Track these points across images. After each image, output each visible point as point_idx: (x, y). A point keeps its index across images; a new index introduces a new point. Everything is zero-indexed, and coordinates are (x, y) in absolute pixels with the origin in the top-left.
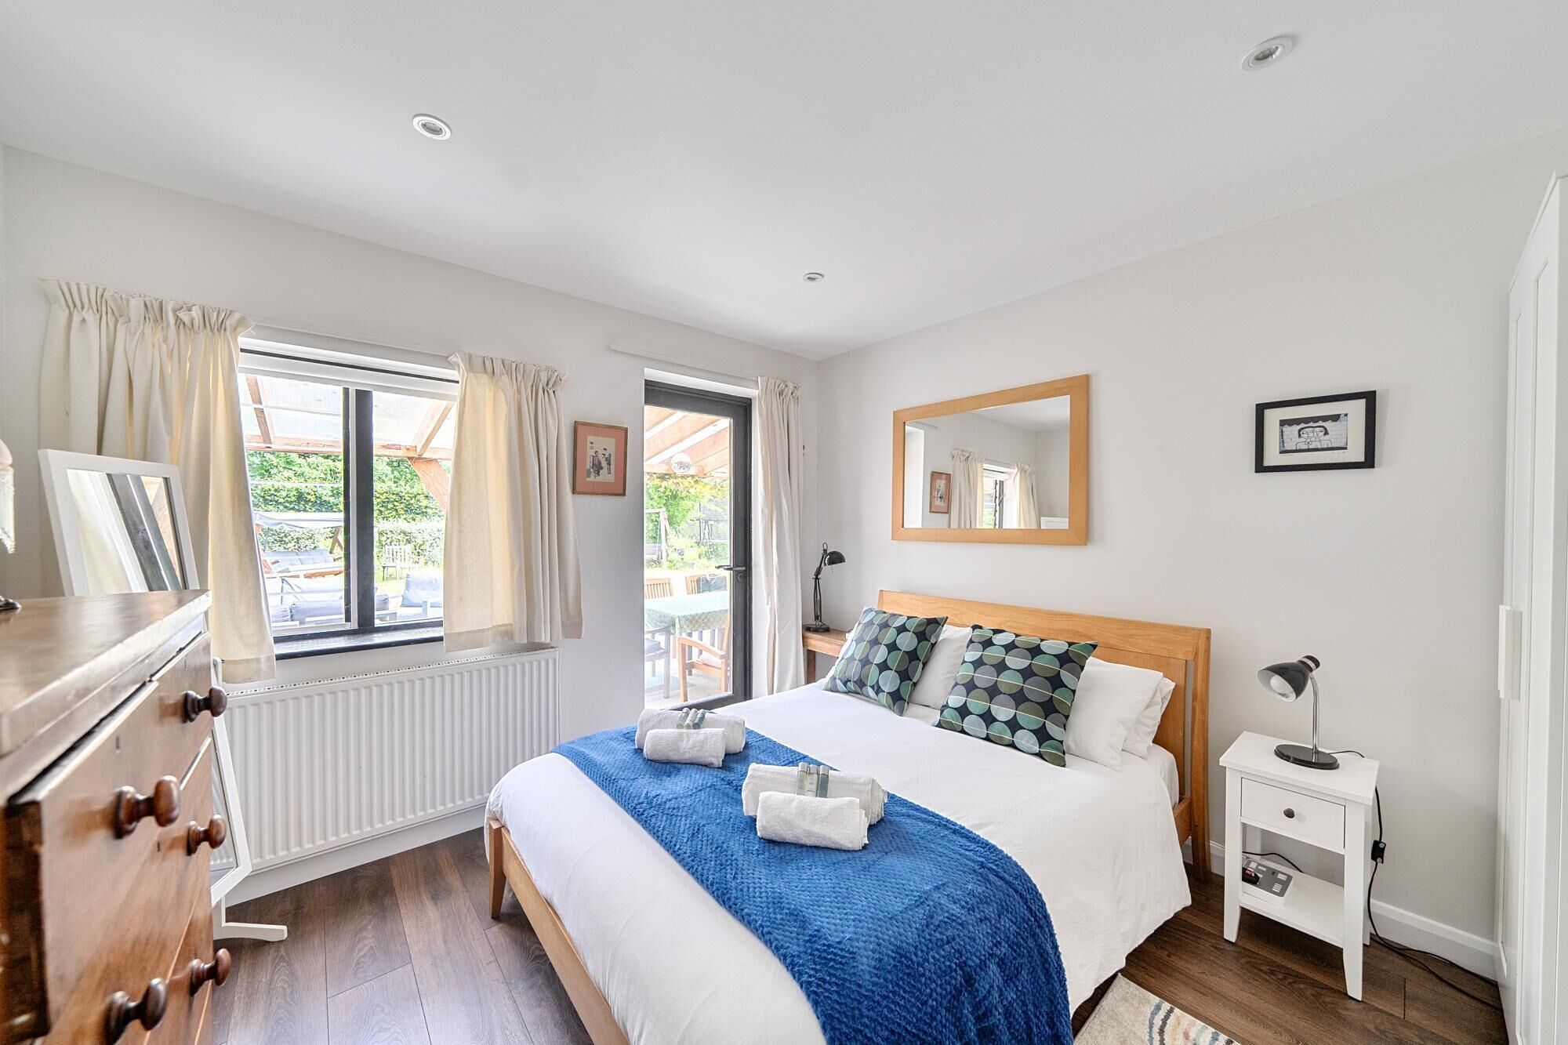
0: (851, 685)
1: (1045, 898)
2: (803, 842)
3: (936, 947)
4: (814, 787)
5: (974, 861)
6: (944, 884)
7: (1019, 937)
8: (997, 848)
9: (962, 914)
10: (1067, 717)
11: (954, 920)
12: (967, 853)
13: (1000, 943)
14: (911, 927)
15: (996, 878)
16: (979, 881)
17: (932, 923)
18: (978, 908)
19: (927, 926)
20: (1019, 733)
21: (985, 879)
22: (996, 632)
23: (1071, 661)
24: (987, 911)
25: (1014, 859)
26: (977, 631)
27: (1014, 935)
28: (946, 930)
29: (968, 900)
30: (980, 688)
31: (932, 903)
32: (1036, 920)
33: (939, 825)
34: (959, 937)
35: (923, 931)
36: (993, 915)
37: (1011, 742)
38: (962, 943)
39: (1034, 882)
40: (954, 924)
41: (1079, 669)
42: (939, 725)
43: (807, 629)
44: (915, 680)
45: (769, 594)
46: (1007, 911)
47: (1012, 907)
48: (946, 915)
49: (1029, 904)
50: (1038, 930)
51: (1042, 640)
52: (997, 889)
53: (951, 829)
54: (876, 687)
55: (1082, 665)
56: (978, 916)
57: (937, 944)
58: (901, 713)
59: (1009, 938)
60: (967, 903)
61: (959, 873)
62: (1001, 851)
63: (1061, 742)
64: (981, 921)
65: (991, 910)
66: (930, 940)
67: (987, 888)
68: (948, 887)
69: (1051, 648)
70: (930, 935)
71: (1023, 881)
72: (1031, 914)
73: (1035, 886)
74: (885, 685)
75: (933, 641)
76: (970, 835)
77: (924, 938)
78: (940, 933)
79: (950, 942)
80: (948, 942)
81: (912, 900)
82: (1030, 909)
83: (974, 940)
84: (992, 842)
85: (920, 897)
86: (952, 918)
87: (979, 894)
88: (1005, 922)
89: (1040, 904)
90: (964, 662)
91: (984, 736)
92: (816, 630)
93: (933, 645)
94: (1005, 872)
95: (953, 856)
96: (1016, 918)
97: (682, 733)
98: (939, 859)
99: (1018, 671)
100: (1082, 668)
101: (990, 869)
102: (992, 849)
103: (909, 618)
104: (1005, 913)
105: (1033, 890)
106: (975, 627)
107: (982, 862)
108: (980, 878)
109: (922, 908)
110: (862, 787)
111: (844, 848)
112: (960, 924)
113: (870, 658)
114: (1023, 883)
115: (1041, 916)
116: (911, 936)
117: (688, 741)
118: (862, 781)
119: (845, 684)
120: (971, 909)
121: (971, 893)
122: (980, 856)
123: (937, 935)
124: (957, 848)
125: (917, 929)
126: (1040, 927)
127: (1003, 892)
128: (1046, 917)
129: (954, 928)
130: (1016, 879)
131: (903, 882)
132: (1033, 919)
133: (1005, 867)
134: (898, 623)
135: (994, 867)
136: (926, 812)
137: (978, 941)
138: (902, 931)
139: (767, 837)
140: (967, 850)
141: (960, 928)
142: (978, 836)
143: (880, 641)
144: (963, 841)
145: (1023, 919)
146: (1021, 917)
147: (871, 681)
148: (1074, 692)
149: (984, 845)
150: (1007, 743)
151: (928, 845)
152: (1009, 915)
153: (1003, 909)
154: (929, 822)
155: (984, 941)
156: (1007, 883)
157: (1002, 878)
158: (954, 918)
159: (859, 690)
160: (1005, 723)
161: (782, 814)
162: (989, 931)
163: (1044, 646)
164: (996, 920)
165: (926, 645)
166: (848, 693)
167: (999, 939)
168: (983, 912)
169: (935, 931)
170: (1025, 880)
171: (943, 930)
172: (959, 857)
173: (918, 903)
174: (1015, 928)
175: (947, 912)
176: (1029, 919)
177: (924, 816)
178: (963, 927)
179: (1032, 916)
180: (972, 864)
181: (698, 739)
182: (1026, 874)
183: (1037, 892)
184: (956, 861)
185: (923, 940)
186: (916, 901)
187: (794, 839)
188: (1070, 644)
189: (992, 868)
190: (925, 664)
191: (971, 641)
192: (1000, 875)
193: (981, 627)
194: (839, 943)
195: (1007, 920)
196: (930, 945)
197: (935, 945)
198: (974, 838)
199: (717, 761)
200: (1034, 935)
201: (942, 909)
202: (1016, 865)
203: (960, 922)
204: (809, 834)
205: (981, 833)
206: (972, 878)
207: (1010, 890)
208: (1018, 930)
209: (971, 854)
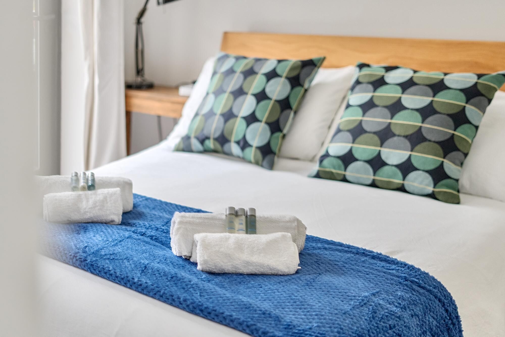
0: (210, 144)
1: (457, 303)
2: (241, 271)
3: (382, 331)
4: (244, 227)
5: (398, 277)
6: (378, 292)
7: (439, 329)
8: (414, 267)
9: (398, 311)
10: (466, 155)
11: (393, 315)
12: (391, 271)
13: (426, 332)
14: (361, 319)
15: (419, 288)
16: (405, 289)
17: (376, 316)
18: (409, 307)
19: (373, 318)
20: (412, 175)
21: (410, 288)
22: (389, 69)
23: (479, 94)
24: (415, 310)
25: (431, 274)
26: (365, 71)
27: (435, 327)
28: (388, 320)
29: (400, 302)
30: (369, 132)
31: (372, 304)
32: (450, 319)
33: (357, 254)
34: (398, 325)
35: (371, 321)
36: (420, 313)
37: (400, 186)
38: (400, 329)
39: (449, 291)
40: (393, 317)
41: (486, 101)
42: (318, 176)
43: (129, 87)
44: (285, 131)
45: (88, 47)
46: (430, 311)
47: (434, 308)
48: (386, 311)
49: (446, 307)
50: (451, 326)
51: (446, 74)
52: (420, 295)
53: (369, 255)
54: (242, 143)
55: (490, 98)
56: (410, 313)
57: (383, 329)
58: (271, 167)
59: (432, 329)
60: (400, 304)
61: (388, 284)
62: (419, 270)
63: (457, 180)
64: (412, 316)
65: (418, 309)
66: (377, 327)
67: (413, 295)
68: (381, 294)
69: (457, 82)
70: (377, 323)
71: (440, 290)
72: (447, 314)
73: (450, 294)
74: (254, 139)
75: (306, 86)
76: (388, 259)
77: (373, 325)
78: (384, 323)
79: (392, 329)
80: (391, 328)
81: (356, 302)
82: (447, 311)
83: (409, 328)
84: (410, 263)
85: (363, 300)
86: (392, 314)
87: (408, 298)
88: (429, 319)
89: (454, 307)
90: (348, 106)
91: (369, 182)
92: (139, 87)
93: (306, 91)
94: (425, 284)
95: (378, 274)
96: (437, 316)
97: (80, 195)
98: (367, 276)
99: (417, 110)
100: (490, 101)
101: (412, 282)
102: (412, 268)
103: (280, 61)
104: (429, 312)
105: (448, 296)
106: (361, 66)
107: (405, 277)
108: (406, 288)
109: (366, 307)
110: (289, 224)
111: (280, 273)
112: (397, 317)
113: (235, 111)
114: (440, 292)
115: (454, 316)
116: (364, 324)
117: (88, 201)
118: (287, 219)
119: (202, 142)
120: (404, 308)
121: (401, 298)
122: (401, 273)
123: (382, 323)
124: (379, 268)
125: (366, 320)
126: (454, 324)
127: (425, 297)
128: (458, 317)
129: (393, 319)
130: (434, 288)
131: (345, 291)
132: (448, 318)
133: (425, 280)
134: (267, 68)
135: (417, 280)
136: (341, 245)
137: (412, 328)
138: (355, 321)
139: (208, 269)
140: (389, 269)
141: (398, 320)
142: (396, 259)
143: (245, 90)
144: (383, 264)
145: (442, 317)
146: (440, 315)
147: (236, 135)
148: (477, 127)
149: (403, 265)
150: (395, 187)
151: (352, 267)
152: (432, 313)
153: (427, 309)
154: (346, 252)
155: (415, 329)
156: (429, 291)
157: (423, 288)
158: (392, 313)
159: (218, 147)
160: (397, 166)
161: (222, 250)
162: (418, 323)
163: (449, 81)
164: (422, 316)
165: (299, 90)
166: (206, 151)
167: (425, 329)
168: (413, 310)
169: (380, 321)
170: (442, 290)
171: (386, 321)
172: (384, 274)
173: (362, 304)
174: (436, 323)
175: (387, 309)
176: (446, 317)
177: (340, 248)
178: (400, 319)
179: (448, 316)
180: (397, 279)
181: (98, 199)
182: (442, 285)
183: (451, 298)
184: (382, 277)
185: (372, 327)
186: (360, 303)
187: (234, 269)
188: (480, 76)
189: (414, 280)
190: (296, 113)
191: (358, 82)
192: (422, 285)
193: (368, 66)
194: (310, 329)
195: (430, 317)
196: (378, 330)
197: (381, 330)
198: (392, 261)
199: (118, 218)
200: (448, 329)
201: (382, 307)
202: (433, 278)
203: (398, 315)
204: (248, 263)
205: (399, 257)
206: (400, 288)
207: (431, 296)
208: (438, 324)
209: (394, 271)
